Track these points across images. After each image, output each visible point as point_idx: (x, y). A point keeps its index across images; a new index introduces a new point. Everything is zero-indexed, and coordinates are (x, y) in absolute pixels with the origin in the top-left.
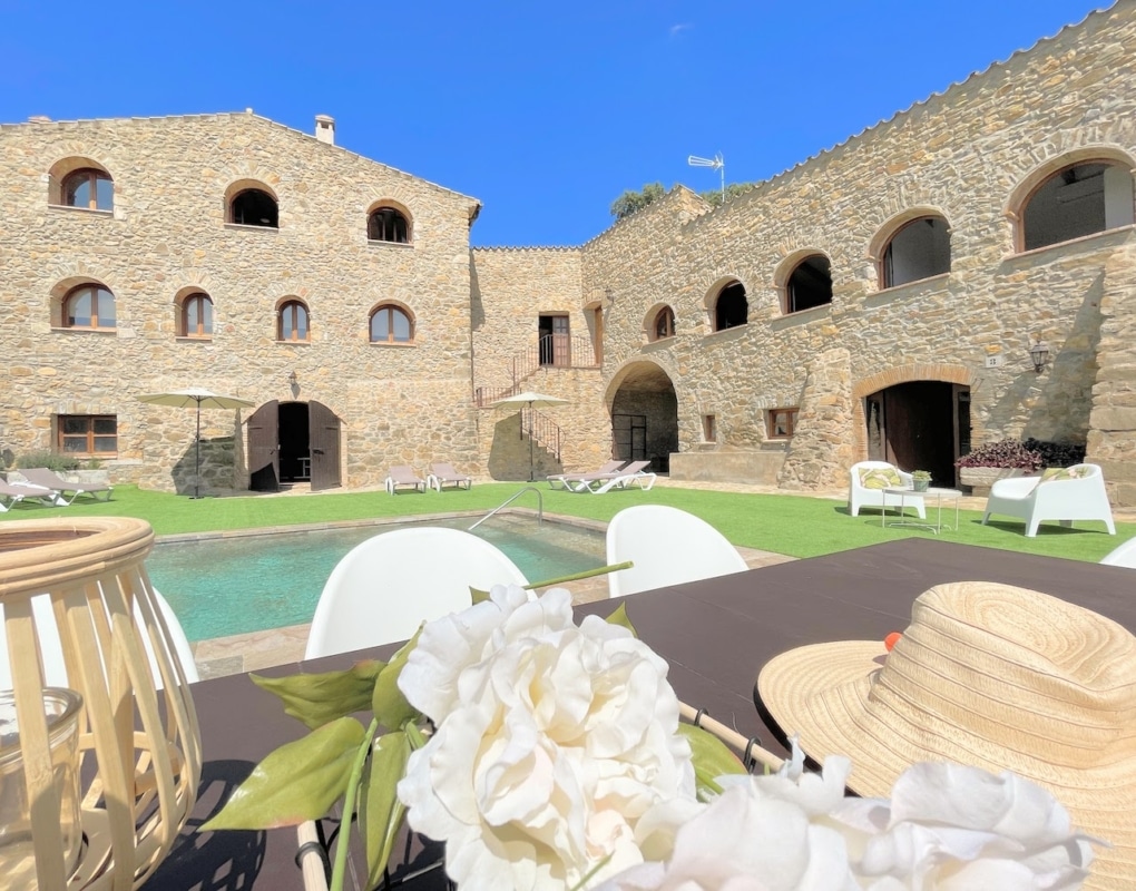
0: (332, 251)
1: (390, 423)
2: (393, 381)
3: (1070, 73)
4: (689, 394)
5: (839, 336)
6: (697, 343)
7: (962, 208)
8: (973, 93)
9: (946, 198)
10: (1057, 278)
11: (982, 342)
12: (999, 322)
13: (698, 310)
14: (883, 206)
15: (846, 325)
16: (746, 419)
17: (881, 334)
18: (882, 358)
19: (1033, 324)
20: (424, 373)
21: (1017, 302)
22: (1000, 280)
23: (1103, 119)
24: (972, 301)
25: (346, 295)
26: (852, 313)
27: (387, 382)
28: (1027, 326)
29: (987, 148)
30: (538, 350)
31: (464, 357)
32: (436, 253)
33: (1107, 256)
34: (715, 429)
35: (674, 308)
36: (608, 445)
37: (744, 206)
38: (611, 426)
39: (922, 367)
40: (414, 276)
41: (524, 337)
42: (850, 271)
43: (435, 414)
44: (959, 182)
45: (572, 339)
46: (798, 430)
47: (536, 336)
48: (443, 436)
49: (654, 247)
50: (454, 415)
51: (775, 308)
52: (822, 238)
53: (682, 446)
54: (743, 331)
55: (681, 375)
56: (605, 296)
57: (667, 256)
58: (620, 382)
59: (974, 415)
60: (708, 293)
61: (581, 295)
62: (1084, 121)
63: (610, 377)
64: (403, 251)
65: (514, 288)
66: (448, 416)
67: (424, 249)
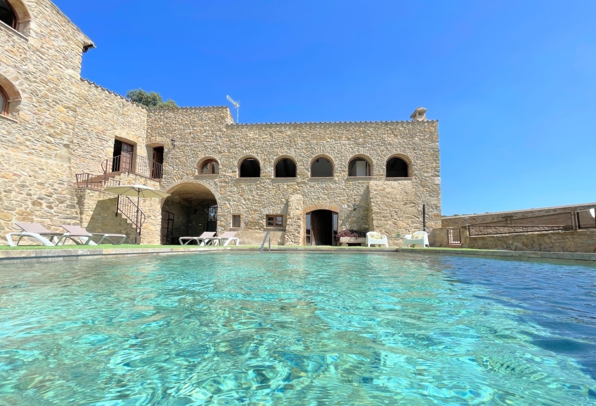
3: (361, 134)
4: (225, 204)
5: (299, 190)
7: (337, 159)
8: (340, 127)
9: (333, 154)
10: (359, 186)
11: (342, 200)
12: (346, 195)
13: (234, 166)
14: (315, 150)
15: (302, 186)
16: (257, 218)
17: (314, 192)
18: (314, 200)
19: (354, 197)
20: (22, 147)
21: (350, 190)
22: (346, 183)
23: (367, 149)
24: (339, 187)
26: (304, 183)
28: (352, 197)
29: (343, 144)
30: (112, 160)
31: (66, 146)
32: (49, 57)
33: (369, 183)
34: (239, 222)
35: (219, 161)
36: (159, 228)
37: (261, 129)
38: (161, 217)
39: (326, 205)
40: (24, 63)
41: (101, 147)
42: (303, 168)
43: (36, 185)
44: (336, 151)
45: (138, 160)
46: (288, 223)
47: (111, 150)
48: (44, 205)
49: (208, 128)
50: (55, 190)
51: (273, 174)
52: (294, 153)
53: (219, 229)
54: (258, 180)
55: (221, 194)
56: (170, 143)
57: (216, 136)
58: (171, 192)
59: (339, 221)
60: (240, 160)
61: (145, 137)
62: (364, 147)
63: (168, 188)
64: (15, 38)
65: (96, 112)
66: (50, 189)
67: (39, 48)
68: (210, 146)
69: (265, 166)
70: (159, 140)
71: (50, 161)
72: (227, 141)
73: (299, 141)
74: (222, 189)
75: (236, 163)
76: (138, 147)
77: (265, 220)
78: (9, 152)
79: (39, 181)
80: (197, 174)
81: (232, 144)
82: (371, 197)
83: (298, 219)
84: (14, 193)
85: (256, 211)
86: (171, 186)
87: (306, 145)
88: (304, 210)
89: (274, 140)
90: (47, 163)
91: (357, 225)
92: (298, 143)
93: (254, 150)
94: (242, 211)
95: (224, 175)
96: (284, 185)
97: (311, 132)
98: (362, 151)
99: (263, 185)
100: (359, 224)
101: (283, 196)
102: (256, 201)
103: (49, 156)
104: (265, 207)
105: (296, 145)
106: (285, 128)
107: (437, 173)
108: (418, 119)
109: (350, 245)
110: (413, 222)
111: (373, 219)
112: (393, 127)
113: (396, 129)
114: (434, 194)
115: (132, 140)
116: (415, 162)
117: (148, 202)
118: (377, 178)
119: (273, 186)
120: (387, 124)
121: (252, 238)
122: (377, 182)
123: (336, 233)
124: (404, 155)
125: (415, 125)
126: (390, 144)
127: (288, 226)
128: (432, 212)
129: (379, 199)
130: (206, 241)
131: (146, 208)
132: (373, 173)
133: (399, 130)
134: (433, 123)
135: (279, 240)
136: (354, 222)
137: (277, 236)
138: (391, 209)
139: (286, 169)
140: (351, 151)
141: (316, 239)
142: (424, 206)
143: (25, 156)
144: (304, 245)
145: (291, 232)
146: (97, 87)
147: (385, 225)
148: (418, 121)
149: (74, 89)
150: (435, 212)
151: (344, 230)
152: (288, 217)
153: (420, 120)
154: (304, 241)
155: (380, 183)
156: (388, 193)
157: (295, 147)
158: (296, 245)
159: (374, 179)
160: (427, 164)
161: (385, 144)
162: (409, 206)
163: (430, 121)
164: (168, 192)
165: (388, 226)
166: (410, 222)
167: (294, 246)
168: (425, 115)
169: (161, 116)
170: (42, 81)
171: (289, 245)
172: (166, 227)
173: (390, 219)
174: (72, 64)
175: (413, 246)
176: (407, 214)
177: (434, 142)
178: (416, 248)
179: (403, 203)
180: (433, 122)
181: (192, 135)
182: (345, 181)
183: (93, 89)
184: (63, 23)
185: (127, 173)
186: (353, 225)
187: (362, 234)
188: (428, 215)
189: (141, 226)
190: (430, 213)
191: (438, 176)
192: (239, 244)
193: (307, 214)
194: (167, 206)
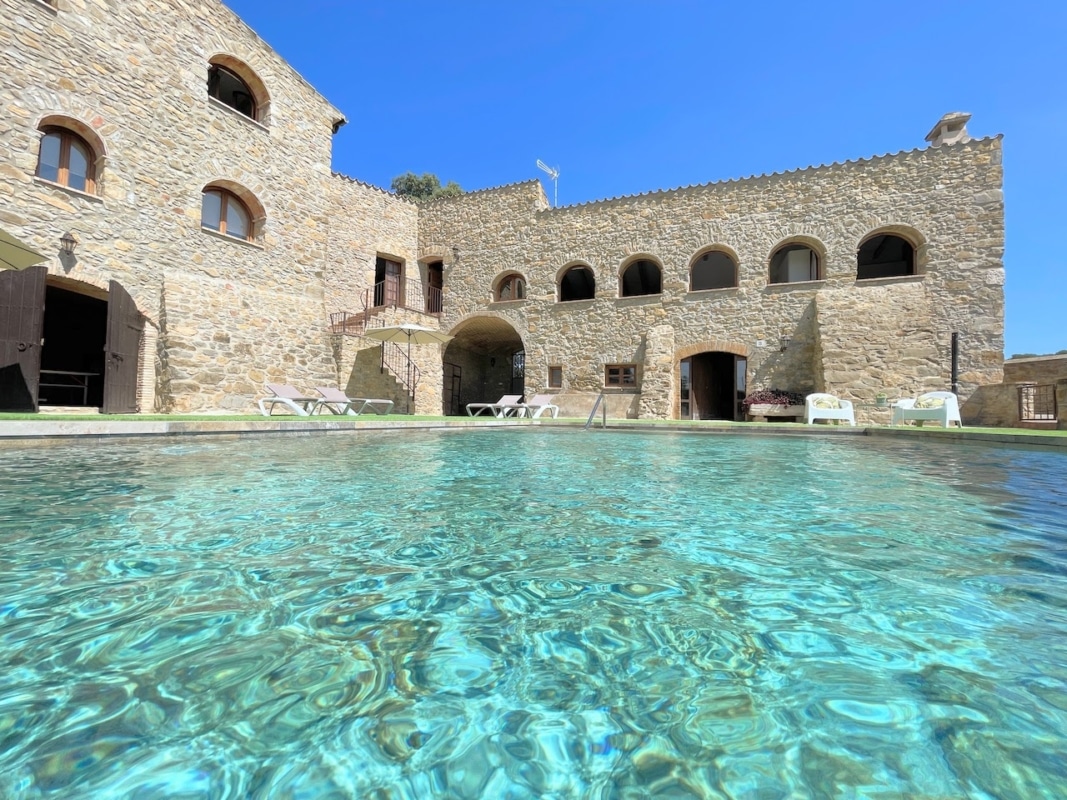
0: (150, 85)
1: (230, 334)
2: (230, 282)
3: (798, 194)
4: (537, 348)
5: (666, 317)
6: (547, 308)
7: (745, 251)
8: (751, 187)
9: (736, 243)
10: (792, 301)
11: (755, 332)
12: (764, 321)
13: (550, 282)
14: (699, 238)
15: (673, 310)
16: (590, 370)
17: (696, 320)
18: (696, 334)
19: (781, 324)
20: (271, 282)
21: (773, 311)
22: (764, 297)
23: (812, 223)
24: (750, 306)
25: (169, 153)
26: (677, 303)
27: (224, 282)
28: (777, 325)
29: (758, 220)
30: (373, 289)
31: (318, 275)
32: (295, 151)
33: (815, 294)
34: (560, 377)
35: (526, 276)
36: (440, 389)
37: (596, 211)
38: (442, 372)
39: (721, 343)
40: (267, 166)
41: (360, 272)
42: (676, 274)
43: (287, 332)
44: (744, 235)
45: (407, 286)
46: (645, 378)
47: (372, 274)
48: (297, 359)
49: (507, 222)
50: (308, 338)
51: (617, 291)
52: (656, 248)
53: (528, 390)
54: (590, 304)
55: (530, 332)
56: (451, 253)
57: (521, 233)
58: (455, 333)
59: (749, 374)
60: (559, 271)
61: (416, 247)
62: (804, 221)
63: (451, 327)
64: (256, 131)
65: (352, 220)
66: (302, 337)
67: (281, 140)
68: (512, 252)
69: (604, 278)
70: (435, 251)
71: (302, 299)
72: (537, 241)
73: (667, 224)
74: (532, 324)
75: (553, 277)
76: (407, 265)
77: (603, 375)
78: (257, 290)
79: (290, 327)
80: (492, 301)
81: (546, 245)
82: (820, 322)
83: (664, 371)
84: (264, 346)
85: (588, 358)
86: (455, 324)
87: (681, 229)
88: (677, 354)
89: (620, 228)
90: (298, 301)
91: (788, 380)
92: (664, 229)
93: (583, 251)
94: (565, 359)
95: (535, 300)
96: (638, 309)
97: (690, 205)
98: (800, 230)
99: (599, 312)
100: (792, 378)
101: (636, 329)
102: (588, 340)
103: (299, 292)
104: (604, 352)
105: (660, 233)
106: (640, 203)
107: (996, 260)
108: (945, 141)
109: (771, 419)
110: (922, 373)
111: (823, 369)
112: (877, 170)
113: (885, 172)
114: (984, 309)
115: (398, 255)
116: (935, 241)
117: (423, 350)
118: (834, 282)
119: (618, 313)
120: (861, 164)
121: (581, 406)
122: (836, 290)
123: (742, 395)
124: (904, 228)
125: (938, 154)
126: (869, 207)
127: (645, 384)
128: (976, 348)
129: (839, 325)
130: (506, 410)
131: (422, 360)
132: (827, 272)
133: (894, 172)
134: (989, 144)
135: (629, 410)
136: (780, 374)
137: (627, 403)
138: (868, 346)
139: (642, 279)
140: (775, 231)
141: (699, 408)
142: (955, 336)
143: (274, 293)
144: (677, 418)
145: (651, 394)
146: (352, 182)
147: (852, 379)
148: (945, 144)
149: (325, 191)
150: (987, 348)
151: (760, 390)
152: (645, 367)
153: (950, 141)
154: (676, 411)
155: (842, 292)
156: (860, 313)
157: (658, 237)
158: (660, 418)
159: (827, 285)
160: (966, 242)
161: (855, 208)
162: (914, 337)
163: (977, 140)
164: (449, 335)
165: (859, 382)
166: (916, 373)
167: (659, 421)
168: (965, 128)
169: (437, 211)
170: (288, 187)
171: (647, 418)
172: (450, 387)
173: (865, 367)
174: (320, 155)
175: (919, 423)
176: (909, 355)
177: (991, 187)
178: (926, 427)
179: (899, 331)
180: (987, 141)
181: (483, 237)
182: (763, 292)
183: (348, 186)
184: (307, 96)
185: (393, 307)
186: (778, 381)
187: (797, 397)
188: (965, 355)
189: (415, 386)
190: (972, 351)
191: (998, 265)
192: (558, 416)
193: (682, 361)
194: (451, 353)
